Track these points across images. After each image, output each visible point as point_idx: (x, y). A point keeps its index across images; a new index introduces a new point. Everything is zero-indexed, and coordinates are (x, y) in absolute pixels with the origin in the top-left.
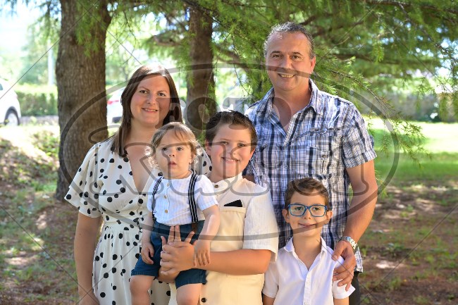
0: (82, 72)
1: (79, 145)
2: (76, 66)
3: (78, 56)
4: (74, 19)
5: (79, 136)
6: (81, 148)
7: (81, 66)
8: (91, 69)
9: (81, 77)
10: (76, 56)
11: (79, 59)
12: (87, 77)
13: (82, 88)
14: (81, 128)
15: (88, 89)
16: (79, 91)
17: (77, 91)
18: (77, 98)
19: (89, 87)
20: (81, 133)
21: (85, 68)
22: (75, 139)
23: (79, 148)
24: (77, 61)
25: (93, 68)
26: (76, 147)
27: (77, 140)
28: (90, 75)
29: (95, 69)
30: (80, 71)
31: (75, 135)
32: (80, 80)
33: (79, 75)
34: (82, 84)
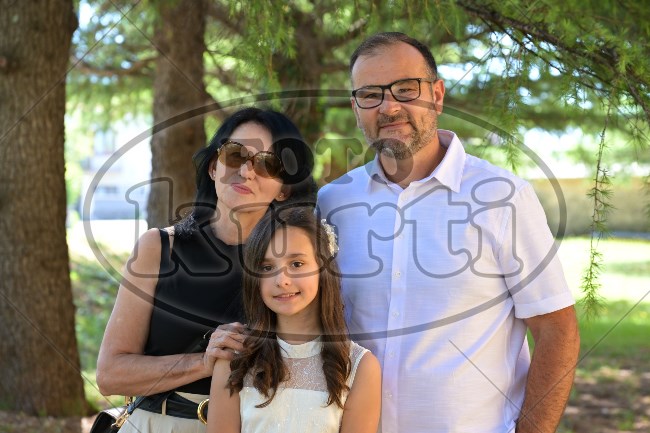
0: (23, 131)
1: (15, 284)
2: (11, 119)
3: (17, 99)
4: (9, 20)
5: (17, 266)
6: (20, 290)
7: (22, 119)
8: (41, 124)
9: (21, 141)
10: (12, 96)
11: (17, 105)
12: (33, 141)
13: (23, 166)
14: (20, 248)
15: (34, 168)
16: (17, 171)
17: (13, 170)
18: (12, 186)
19: (38, 163)
20: (21, 261)
21: (30, 123)
22: (8, 271)
23: (16, 293)
24: (13, 109)
25: (45, 123)
26: (11, 290)
27: (12, 275)
28: (40, 138)
29: (49, 125)
30: (19, 130)
31: (7, 264)
32: (19, 147)
33: (17, 137)
34: (24, 155)
